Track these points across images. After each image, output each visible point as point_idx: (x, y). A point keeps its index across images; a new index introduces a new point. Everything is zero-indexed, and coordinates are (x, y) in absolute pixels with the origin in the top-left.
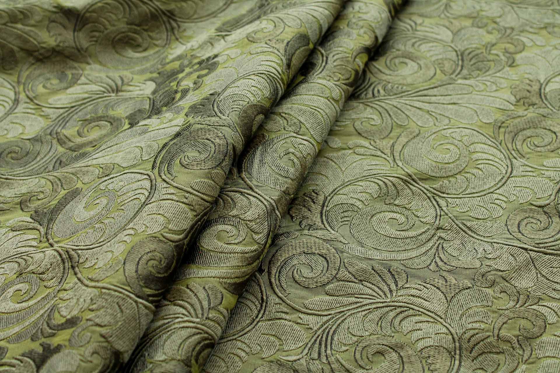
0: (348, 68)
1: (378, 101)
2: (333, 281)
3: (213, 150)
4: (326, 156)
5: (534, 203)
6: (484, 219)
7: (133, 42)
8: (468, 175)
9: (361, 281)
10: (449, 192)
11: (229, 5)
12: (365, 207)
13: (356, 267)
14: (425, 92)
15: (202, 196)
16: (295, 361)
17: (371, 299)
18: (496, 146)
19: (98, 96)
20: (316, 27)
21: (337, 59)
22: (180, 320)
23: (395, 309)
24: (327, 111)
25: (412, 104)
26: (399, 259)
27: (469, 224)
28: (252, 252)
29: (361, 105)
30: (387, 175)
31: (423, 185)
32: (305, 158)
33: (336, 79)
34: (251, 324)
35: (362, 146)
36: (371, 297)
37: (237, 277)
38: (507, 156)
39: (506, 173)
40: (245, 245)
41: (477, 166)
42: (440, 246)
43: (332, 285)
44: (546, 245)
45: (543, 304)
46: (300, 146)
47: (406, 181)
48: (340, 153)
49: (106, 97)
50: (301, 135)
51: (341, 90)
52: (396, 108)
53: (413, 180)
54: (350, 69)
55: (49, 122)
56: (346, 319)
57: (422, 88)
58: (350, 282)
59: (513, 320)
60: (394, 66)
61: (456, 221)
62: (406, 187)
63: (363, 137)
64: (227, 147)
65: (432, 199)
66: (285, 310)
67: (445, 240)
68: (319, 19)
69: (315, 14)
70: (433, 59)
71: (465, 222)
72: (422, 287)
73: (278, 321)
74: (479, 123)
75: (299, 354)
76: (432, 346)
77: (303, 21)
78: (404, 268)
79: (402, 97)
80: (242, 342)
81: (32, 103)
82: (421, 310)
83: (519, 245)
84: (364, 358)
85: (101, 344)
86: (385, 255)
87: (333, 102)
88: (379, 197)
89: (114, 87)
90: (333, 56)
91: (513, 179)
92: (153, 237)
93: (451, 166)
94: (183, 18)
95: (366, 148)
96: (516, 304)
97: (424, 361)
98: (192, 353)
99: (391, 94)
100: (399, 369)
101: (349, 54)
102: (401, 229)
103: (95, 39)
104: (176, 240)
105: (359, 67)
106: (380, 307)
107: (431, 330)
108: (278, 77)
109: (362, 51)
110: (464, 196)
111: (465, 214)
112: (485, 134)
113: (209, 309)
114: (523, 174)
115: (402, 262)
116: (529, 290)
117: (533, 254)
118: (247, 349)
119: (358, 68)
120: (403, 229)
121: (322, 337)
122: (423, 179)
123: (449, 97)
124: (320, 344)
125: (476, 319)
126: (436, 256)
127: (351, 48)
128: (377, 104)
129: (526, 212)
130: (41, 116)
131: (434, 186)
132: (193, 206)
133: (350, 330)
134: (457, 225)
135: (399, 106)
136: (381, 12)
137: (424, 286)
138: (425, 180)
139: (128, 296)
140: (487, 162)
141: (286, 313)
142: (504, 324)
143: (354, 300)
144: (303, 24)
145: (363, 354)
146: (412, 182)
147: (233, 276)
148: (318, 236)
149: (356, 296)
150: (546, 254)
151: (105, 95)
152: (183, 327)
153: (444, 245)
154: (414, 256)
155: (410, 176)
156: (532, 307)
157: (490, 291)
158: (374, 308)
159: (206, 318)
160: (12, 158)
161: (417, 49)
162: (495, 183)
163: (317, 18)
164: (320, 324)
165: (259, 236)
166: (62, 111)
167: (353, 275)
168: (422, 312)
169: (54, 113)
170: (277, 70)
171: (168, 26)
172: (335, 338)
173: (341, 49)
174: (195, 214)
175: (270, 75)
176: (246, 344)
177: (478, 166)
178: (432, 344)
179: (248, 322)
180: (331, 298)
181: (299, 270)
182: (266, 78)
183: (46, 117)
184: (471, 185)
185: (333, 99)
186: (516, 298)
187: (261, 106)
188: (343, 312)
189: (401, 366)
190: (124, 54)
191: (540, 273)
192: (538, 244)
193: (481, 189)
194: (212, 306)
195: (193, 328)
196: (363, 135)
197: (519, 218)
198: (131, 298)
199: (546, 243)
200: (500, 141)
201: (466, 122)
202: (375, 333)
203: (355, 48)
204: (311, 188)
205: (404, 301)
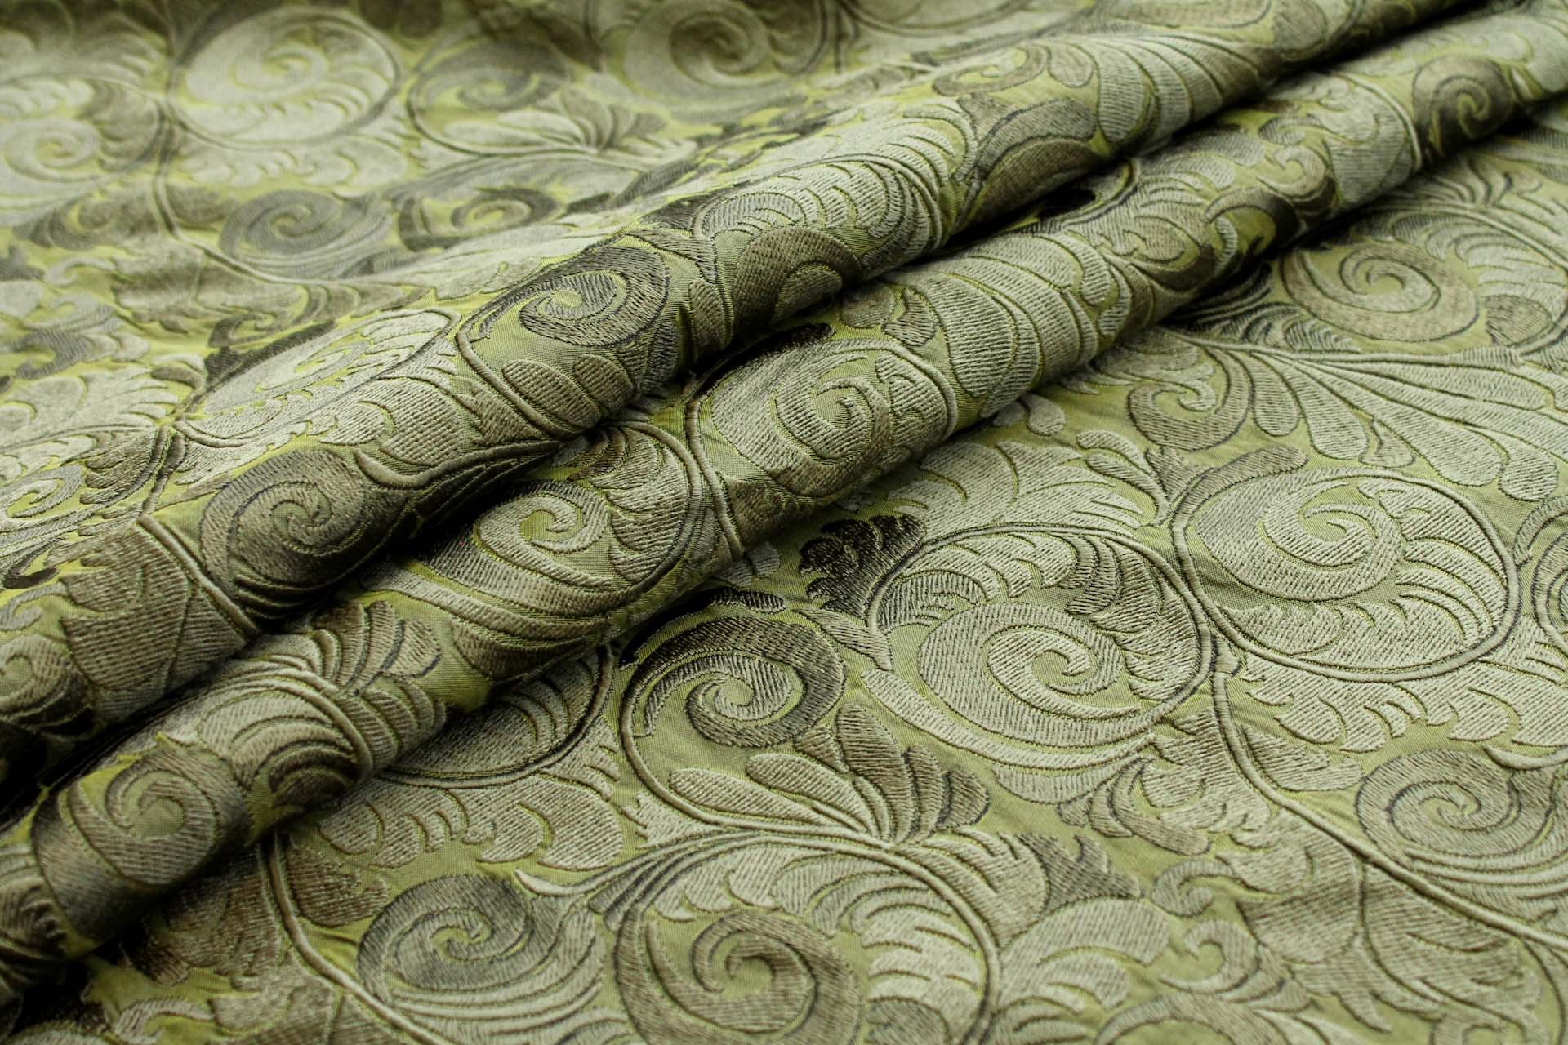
0: (1180, 234)
1: (1250, 353)
2: (781, 746)
3: (617, 303)
4: (1000, 444)
5: (1497, 752)
6: (1313, 742)
7: (722, 43)
8: (1352, 615)
9: (856, 772)
10: (1268, 639)
11: (1013, 11)
12: (1004, 598)
13: (865, 734)
14: (1398, 369)
15: (523, 403)
16: (545, 895)
17: (849, 827)
18: (1498, 567)
19: (558, 145)
20: (1137, 99)
21: (1160, 201)
22: (293, 671)
23: (891, 874)
24: (1042, 322)
25: (1336, 388)
26: (996, 756)
27: (1257, 737)
28: (588, 586)
29: (1195, 348)
30: (1121, 539)
31: (1204, 596)
32: (898, 417)
33: (1120, 249)
34: (513, 772)
35: (1117, 452)
36: (851, 822)
37: (506, 632)
38: (1513, 604)
39: (1474, 647)
40: (576, 562)
41: (1399, 600)
42: (1137, 767)
43: (773, 755)
44: (1437, 870)
45: (1311, 1020)
46: (898, 381)
47: (1161, 570)
48: (1043, 450)
49: (575, 151)
50: (920, 356)
51: (1123, 282)
52: (1287, 385)
53: (1185, 576)
54: (1185, 238)
55: (415, 175)
56: (744, 847)
57: (1391, 356)
58: (824, 764)
59: (1183, 1024)
60: (1362, 277)
61: (1226, 719)
62: (1153, 588)
63: (1138, 429)
64: (661, 308)
65: (1208, 644)
66: (614, 769)
67: (1161, 757)
68: (1158, 79)
69: (1152, 64)
70: (1493, 291)
71: (1251, 729)
72: (1005, 847)
73: (579, 789)
74: (1491, 491)
75: (569, 884)
76: (916, 1002)
77: (1102, 72)
78: (991, 783)
79: (1320, 362)
80: (459, 802)
81: (409, 123)
82: (959, 902)
83: (1349, 839)
84: (717, 956)
85: (49, 642)
86: (963, 734)
87: (1077, 307)
88: (1058, 585)
89: (607, 135)
90: (1155, 191)
91: (1483, 667)
92: (330, 452)
93: (1322, 574)
94: (876, 17)
95: (1127, 458)
96: (1229, 990)
97: (866, 1029)
98: (269, 757)
99: (1299, 347)
100: (789, 1021)
101: (1206, 197)
102: (1060, 688)
103: (635, 13)
104: (385, 479)
105: (1224, 241)
106: (854, 855)
107: (943, 962)
108: (932, 193)
109: (1259, 203)
110: (1300, 664)
111: (1266, 708)
112: (1488, 526)
113: (380, 674)
114: (1525, 665)
115: (997, 767)
116: (1297, 967)
117: (1376, 877)
118: (458, 824)
119: (1217, 245)
120: (1066, 689)
121: (654, 867)
122: (1213, 583)
123: (1462, 402)
124: (637, 882)
125: (1079, 980)
126: (1104, 787)
127: (1220, 185)
128: (1237, 360)
129: (1455, 765)
130: (410, 156)
131: (1232, 611)
132: (480, 417)
133: (732, 878)
134: (1223, 730)
135: (1294, 383)
136: (1383, 119)
137: (1012, 849)
138: (1219, 585)
139: (181, 561)
140: (1441, 599)
141: (611, 778)
142: (1148, 1022)
143: (804, 811)
144: (1095, 80)
145: (721, 946)
146: (1177, 578)
147: (495, 623)
148: (828, 628)
149: (817, 804)
150: (1421, 892)
151: (577, 147)
152: (286, 691)
153: (1151, 768)
154: (1043, 764)
155: (1181, 561)
156: (1273, 1015)
157: (1177, 926)
158: (840, 852)
159: (357, 693)
160: (283, 230)
161: (1461, 253)
162: (1419, 661)
163: (1151, 77)
164: (675, 835)
165: (631, 557)
166: (460, 157)
167: (844, 752)
168: (956, 910)
169: (441, 156)
170: (935, 171)
171: (831, 26)
172: (680, 883)
173: (1189, 179)
174: (478, 438)
175: (906, 177)
176: (464, 810)
177: (1402, 602)
178: (917, 995)
179: (506, 762)
180: (751, 785)
181: (714, 689)
182: (890, 179)
183: (419, 161)
184: (1344, 645)
185: (1081, 297)
186: (1238, 974)
187: (833, 243)
188: (753, 829)
189: (801, 1018)
190: (692, 68)
191: (1367, 938)
192: (1413, 858)
193: (1367, 664)
194: (394, 670)
195: (309, 700)
196: (1141, 423)
197: (1417, 775)
198: (184, 567)
199: (1442, 864)
200: (1521, 558)
201: (1456, 476)
202: (789, 910)
203: (1235, 187)
204: (901, 509)
205: (927, 862)
